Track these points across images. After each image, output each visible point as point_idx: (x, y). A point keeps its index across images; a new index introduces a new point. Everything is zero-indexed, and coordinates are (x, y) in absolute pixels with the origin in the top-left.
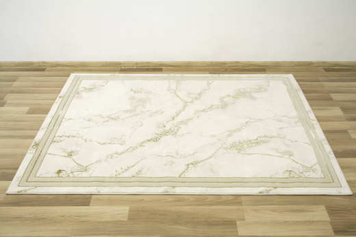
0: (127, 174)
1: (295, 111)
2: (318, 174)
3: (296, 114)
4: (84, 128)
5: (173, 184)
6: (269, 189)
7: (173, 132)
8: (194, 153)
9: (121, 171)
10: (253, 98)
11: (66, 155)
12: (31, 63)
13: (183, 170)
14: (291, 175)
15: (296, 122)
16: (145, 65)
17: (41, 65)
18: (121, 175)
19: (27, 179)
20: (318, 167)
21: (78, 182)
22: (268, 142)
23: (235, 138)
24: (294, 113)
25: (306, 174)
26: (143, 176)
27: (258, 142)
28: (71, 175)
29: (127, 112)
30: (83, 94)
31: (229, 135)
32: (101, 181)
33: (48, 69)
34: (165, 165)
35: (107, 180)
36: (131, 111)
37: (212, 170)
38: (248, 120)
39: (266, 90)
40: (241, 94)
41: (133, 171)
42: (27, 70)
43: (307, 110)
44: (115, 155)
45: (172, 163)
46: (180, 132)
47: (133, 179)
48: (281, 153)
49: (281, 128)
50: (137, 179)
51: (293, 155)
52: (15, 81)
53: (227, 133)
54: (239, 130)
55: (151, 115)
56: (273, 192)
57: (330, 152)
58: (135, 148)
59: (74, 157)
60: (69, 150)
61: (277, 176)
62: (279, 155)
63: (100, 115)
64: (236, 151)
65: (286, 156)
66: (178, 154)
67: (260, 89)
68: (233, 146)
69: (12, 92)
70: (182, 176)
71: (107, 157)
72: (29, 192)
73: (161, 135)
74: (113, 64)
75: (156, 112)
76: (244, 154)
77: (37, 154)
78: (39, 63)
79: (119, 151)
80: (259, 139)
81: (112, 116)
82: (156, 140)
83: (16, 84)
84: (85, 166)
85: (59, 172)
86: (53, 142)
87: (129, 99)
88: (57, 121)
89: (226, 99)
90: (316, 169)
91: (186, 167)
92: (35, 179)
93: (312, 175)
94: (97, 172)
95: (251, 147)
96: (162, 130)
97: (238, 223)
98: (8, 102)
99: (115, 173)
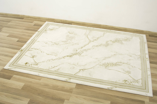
0: (53, 70)
1: (140, 53)
2: (139, 84)
3: (140, 54)
4: (43, 46)
5: (70, 77)
6: (113, 87)
7: (79, 54)
8: (85, 65)
9: (51, 67)
10: (122, 43)
11: (32, 57)
12: (19, 15)
13: (77, 72)
14: (126, 83)
15: (138, 58)
16: (65, 21)
17: (23, 16)
18: (50, 70)
19: (13, 64)
20: (140, 81)
21: (32, 69)
22: (121, 65)
23: (106, 61)
24: (139, 53)
25: (133, 83)
26: (59, 71)
27: (116, 65)
28: (30, 66)
29: (63, 42)
30: (48, 31)
31: (104, 59)
32: (41, 71)
33: (25, 18)
34: (71, 68)
35: (44, 70)
36: (65, 42)
37: (90, 74)
38: (116, 53)
39: (130, 40)
40: (117, 41)
41: (56, 69)
42: (17, 18)
43: (146, 53)
44: (51, 60)
45: (74, 68)
46: (82, 55)
47: (55, 72)
48: (125, 71)
49: (130, 60)
50: (56, 72)
51: (131, 73)
52: (9, 22)
53: (104, 58)
54: (110, 57)
55: (73, 45)
56: (115, 89)
57: (149, 75)
58: (60, 59)
59: (34, 58)
60: (34, 55)
61: (119, 82)
62: (124, 72)
63: (51, 42)
64: (104, 67)
65: (127, 73)
66: (78, 64)
67: (126, 40)
68: (104, 64)
69: (6, 27)
70: (76, 74)
71: (48, 61)
72: (12, 70)
73: (74, 54)
74: (51, 19)
75: (76, 44)
76: (107, 69)
77: (21, 54)
78: (22, 15)
79: (53, 59)
80: (117, 63)
81: (57, 43)
82: (71, 56)
83: (9, 23)
84: (37, 63)
85: (26, 63)
86: (29, 50)
87: (66, 36)
88: (33, 42)
89: (109, 42)
90: (139, 82)
91: (79, 71)
92: (16, 65)
93: (136, 84)
94: (41, 66)
95: (112, 66)
96: (75, 52)
97: (65, 101)
98: (3, 30)
99: (48, 68)
